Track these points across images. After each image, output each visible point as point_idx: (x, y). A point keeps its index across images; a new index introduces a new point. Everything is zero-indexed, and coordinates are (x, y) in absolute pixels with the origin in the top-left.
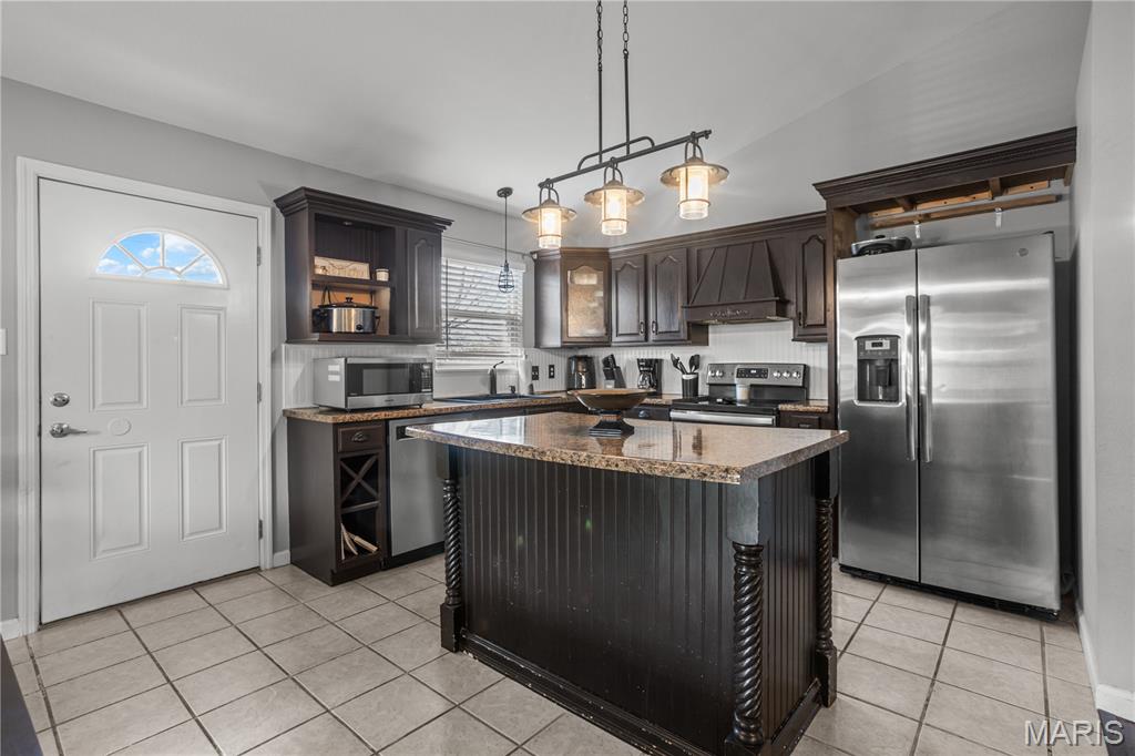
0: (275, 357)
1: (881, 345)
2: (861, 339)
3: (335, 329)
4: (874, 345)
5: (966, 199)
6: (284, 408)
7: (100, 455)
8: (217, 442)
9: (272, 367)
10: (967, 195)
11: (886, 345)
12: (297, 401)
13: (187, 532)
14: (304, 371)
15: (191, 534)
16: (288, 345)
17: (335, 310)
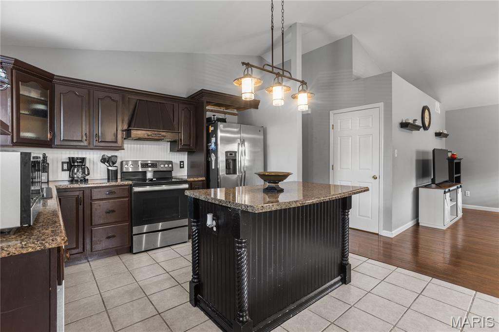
1: (232, 154)
2: (227, 152)
4: (230, 154)
5: (218, 108)
10: (219, 107)
11: (233, 155)
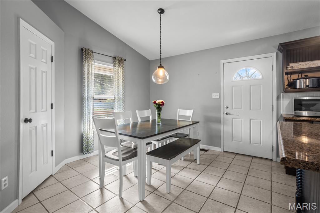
0: (278, 98)
3: (298, 87)
6: (282, 113)
7: (233, 119)
8: (260, 121)
9: (277, 101)
12: (287, 111)
13: (252, 142)
14: (290, 101)
15: (252, 143)
16: (283, 94)
17: (298, 81)
